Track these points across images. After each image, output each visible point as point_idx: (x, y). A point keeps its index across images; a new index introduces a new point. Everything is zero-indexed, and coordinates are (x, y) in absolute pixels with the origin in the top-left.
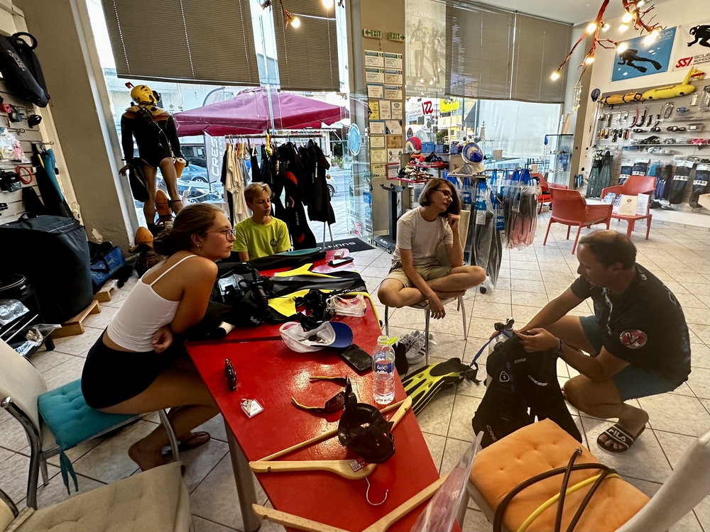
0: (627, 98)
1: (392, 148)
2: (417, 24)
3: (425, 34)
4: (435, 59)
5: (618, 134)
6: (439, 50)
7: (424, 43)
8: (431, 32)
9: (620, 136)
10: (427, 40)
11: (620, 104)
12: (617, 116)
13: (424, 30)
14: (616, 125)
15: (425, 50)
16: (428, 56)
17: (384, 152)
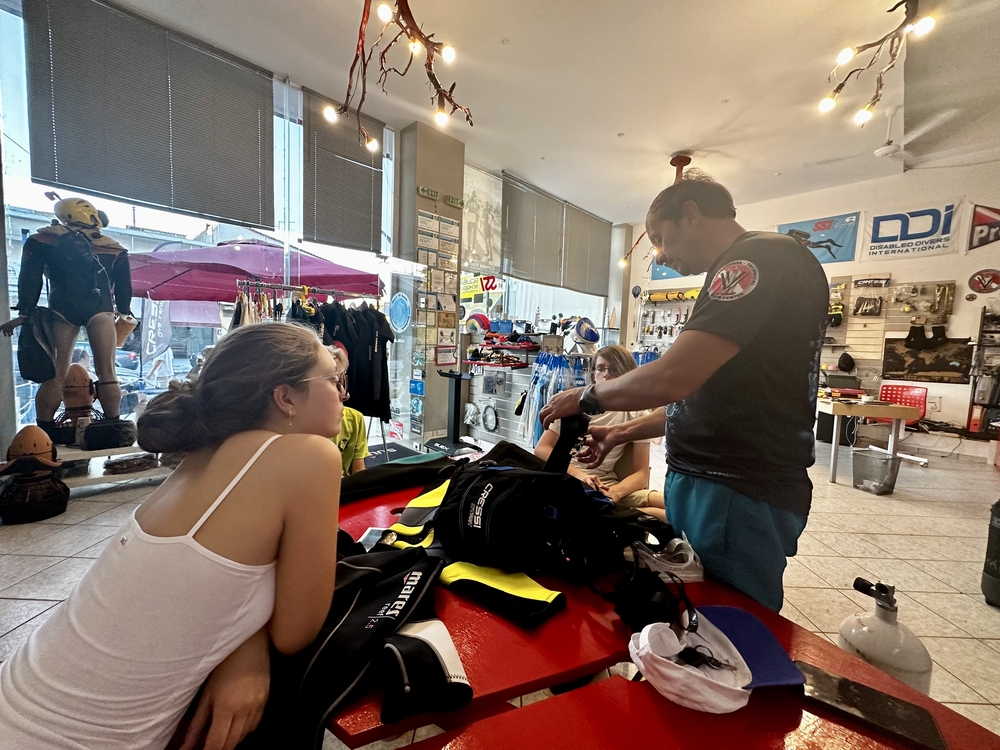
0: (670, 296)
1: (443, 327)
2: (471, 195)
3: (478, 206)
4: (488, 234)
5: (662, 331)
6: (492, 226)
7: (477, 216)
8: (485, 205)
9: (665, 333)
10: (481, 213)
11: (662, 302)
12: (660, 313)
13: (478, 202)
14: (659, 322)
15: (479, 223)
16: (482, 229)
17: (434, 331)
